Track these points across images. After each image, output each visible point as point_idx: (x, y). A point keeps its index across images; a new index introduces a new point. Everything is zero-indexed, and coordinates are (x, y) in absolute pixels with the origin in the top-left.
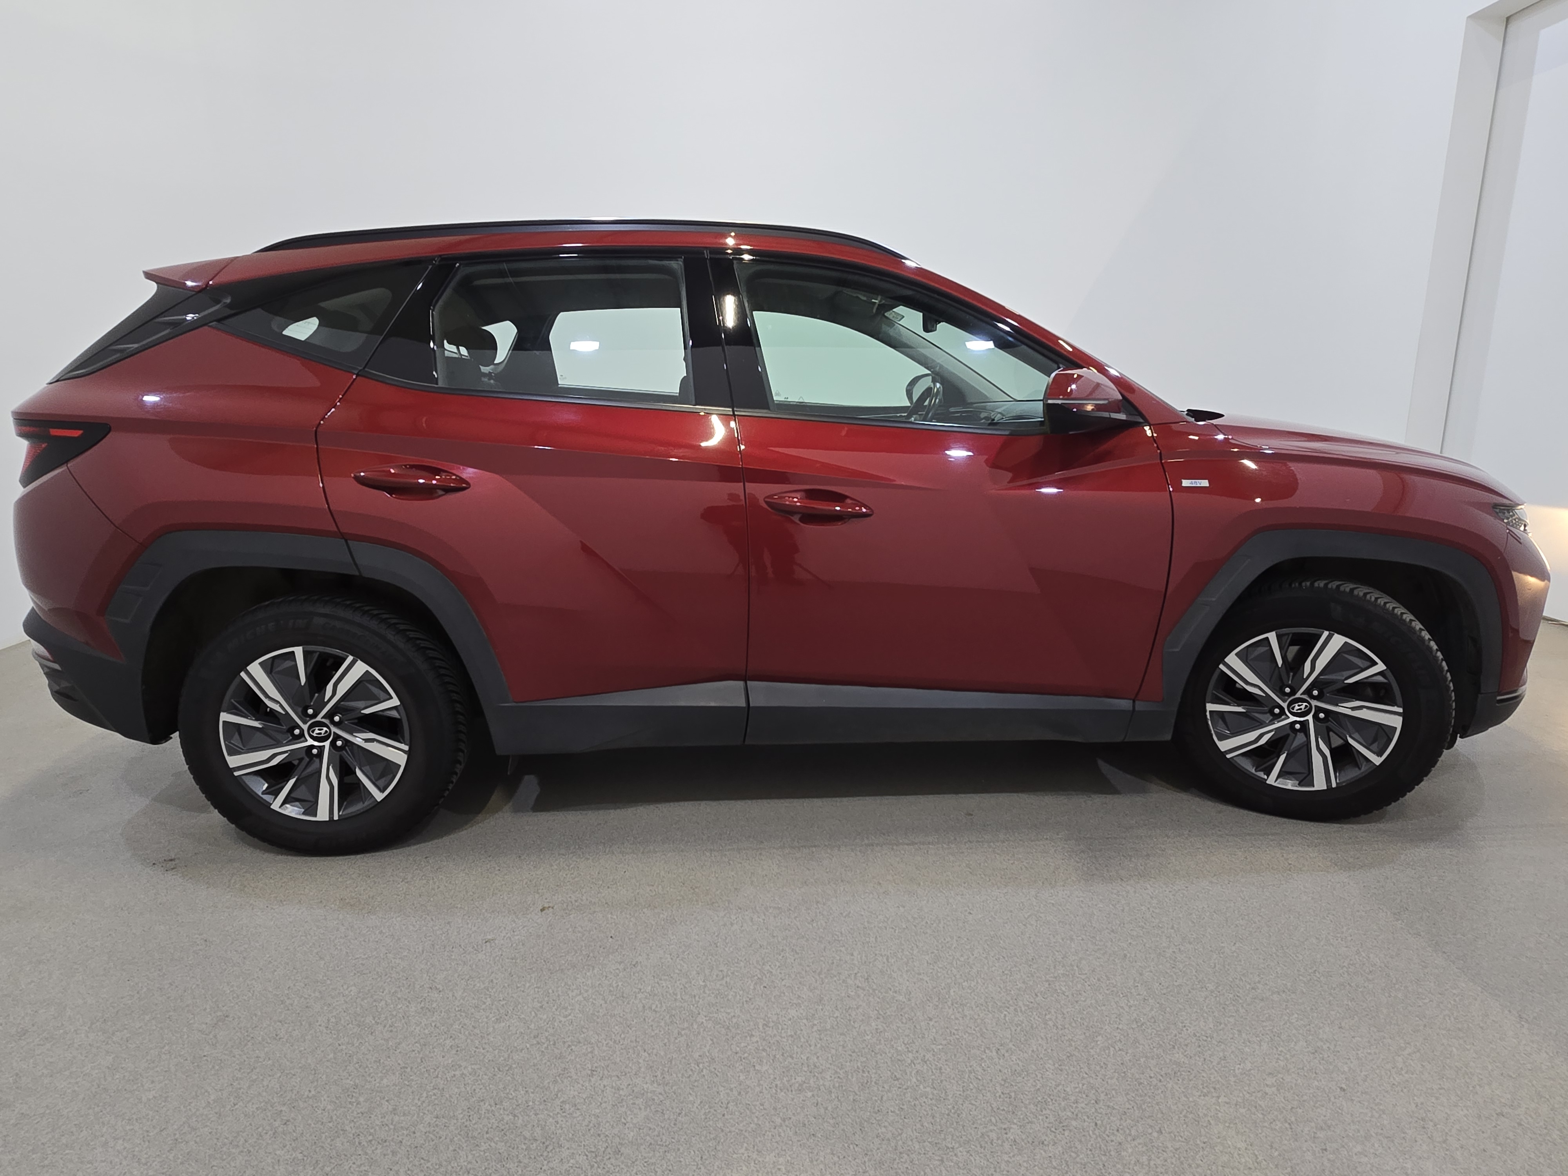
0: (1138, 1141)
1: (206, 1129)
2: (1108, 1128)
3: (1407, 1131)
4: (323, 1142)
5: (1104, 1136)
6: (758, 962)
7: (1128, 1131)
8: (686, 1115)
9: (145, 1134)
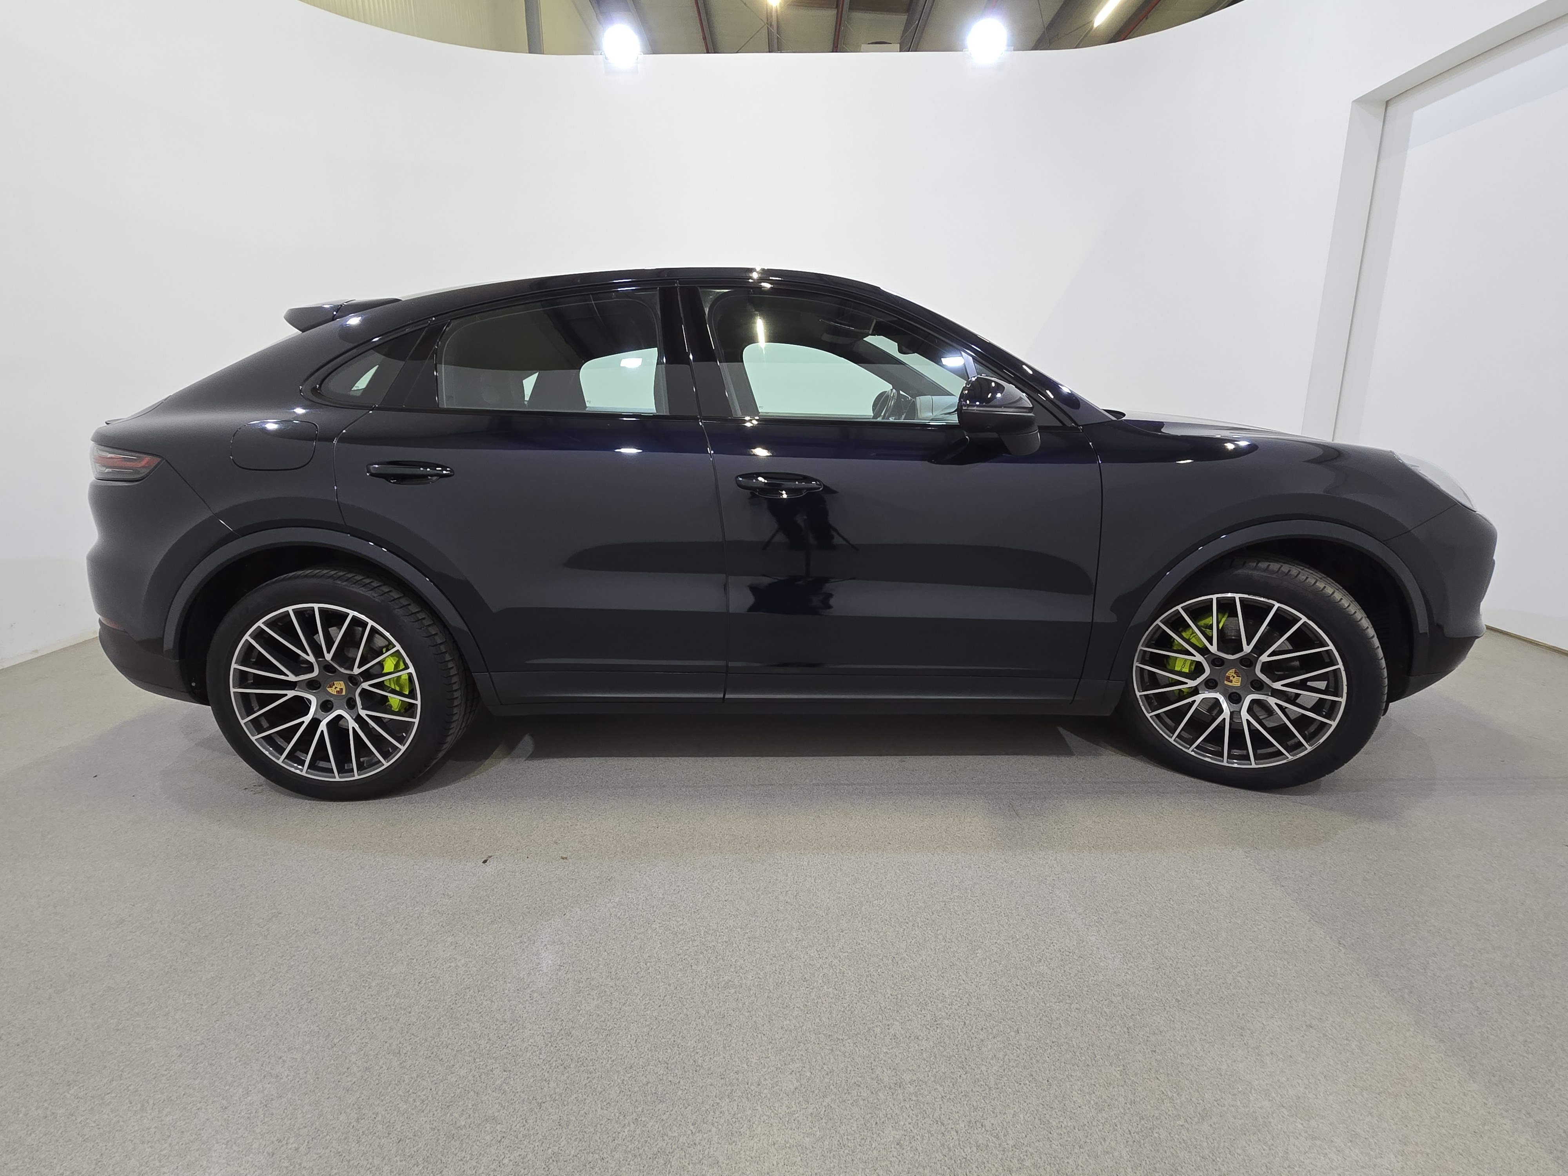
0: (998, 1039)
1: (247, 1005)
2: (974, 1027)
3: (1226, 1038)
4: (336, 1018)
5: (971, 1033)
6: (709, 880)
7: (990, 1031)
8: (629, 1005)
9: (200, 1007)
